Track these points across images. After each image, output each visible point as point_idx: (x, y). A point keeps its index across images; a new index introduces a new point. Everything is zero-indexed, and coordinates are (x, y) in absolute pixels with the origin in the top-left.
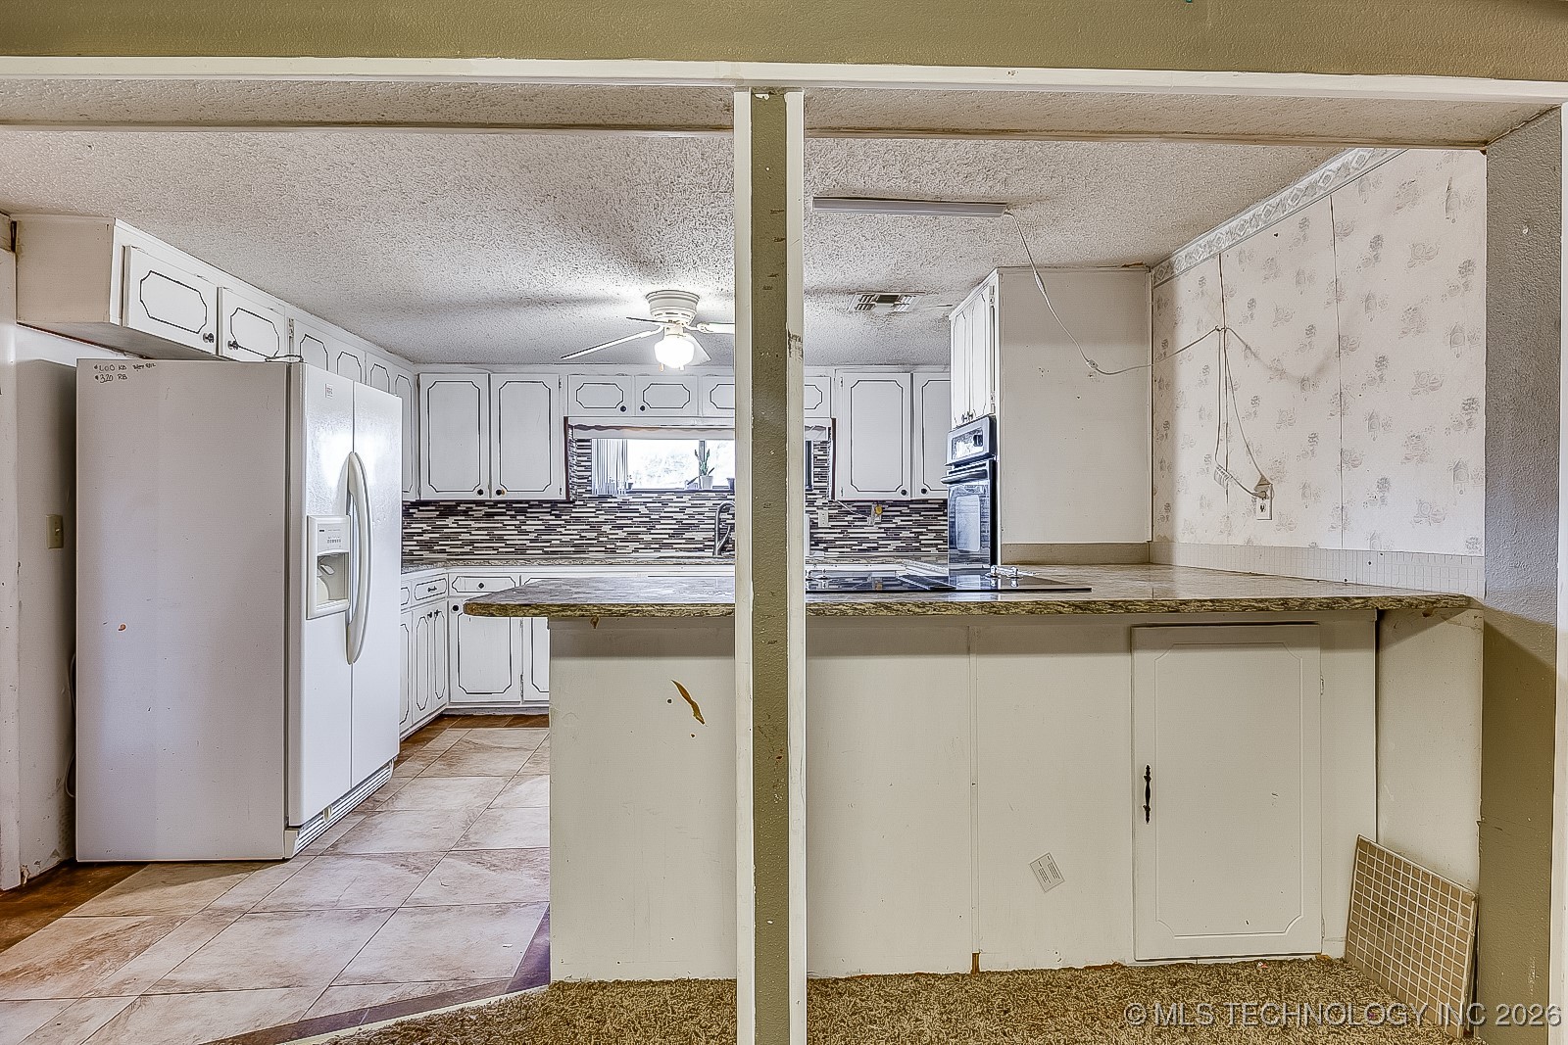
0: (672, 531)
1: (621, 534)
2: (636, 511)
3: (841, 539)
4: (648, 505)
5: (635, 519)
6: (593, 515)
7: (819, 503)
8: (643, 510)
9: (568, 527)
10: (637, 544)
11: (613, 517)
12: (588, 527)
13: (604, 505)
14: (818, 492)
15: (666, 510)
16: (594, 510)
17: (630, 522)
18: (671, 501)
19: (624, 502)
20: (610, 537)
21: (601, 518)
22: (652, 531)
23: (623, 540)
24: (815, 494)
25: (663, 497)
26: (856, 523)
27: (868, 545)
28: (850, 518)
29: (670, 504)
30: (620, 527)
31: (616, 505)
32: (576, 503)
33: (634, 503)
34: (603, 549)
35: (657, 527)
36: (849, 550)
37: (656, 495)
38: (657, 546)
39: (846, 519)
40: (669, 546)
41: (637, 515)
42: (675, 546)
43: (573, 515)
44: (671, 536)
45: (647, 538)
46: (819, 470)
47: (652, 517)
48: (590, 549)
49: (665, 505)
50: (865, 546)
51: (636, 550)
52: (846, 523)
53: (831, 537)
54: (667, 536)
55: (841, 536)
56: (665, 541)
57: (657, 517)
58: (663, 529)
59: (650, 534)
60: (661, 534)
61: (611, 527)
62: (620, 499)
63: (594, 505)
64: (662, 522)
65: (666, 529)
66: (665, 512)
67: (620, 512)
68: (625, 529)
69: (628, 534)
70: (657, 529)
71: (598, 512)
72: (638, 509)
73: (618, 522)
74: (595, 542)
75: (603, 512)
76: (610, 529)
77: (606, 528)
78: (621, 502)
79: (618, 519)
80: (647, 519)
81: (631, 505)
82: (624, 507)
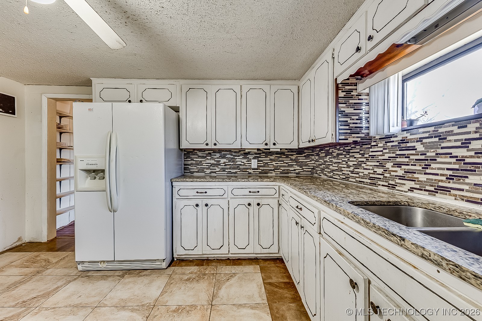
0: (450, 173)
1: (400, 172)
2: (414, 148)
4: (424, 141)
5: (412, 157)
6: (381, 153)
8: (420, 147)
9: (368, 163)
10: (412, 184)
11: (394, 155)
12: (378, 164)
13: (388, 144)
15: (443, 145)
16: (381, 149)
17: (407, 160)
18: (451, 133)
19: (403, 141)
20: (392, 173)
21: (386, 156)
22: (428, 171)
23: (402, 178)
25: (441, 130)
29: (449, 138)
30: (399, 165)
31: (396, 143)
32: (373, 144)
33: (412, 141)
34: (386, 184)
35: (433, 166)
37: (432, 128)
38: (432, 189)
40: (446, 190)
41: (413, 152)
42: (453, 192)
43: (371, 154)
44: (450, 178)
45: (423, 178)
47: (428, 154)
48: (380, 183)
49: (442, 139)
51: (412, 190)
54: (444, 178)
56: (441, 184)
57: (434, 154)
58: (439, 169)
59: (425, 174)
60: (437, 175)
61: (392, 164)
62: (399, 138)
63: (382, 145)
64: (439, 160)
65: (443, 169)
66: (442, 148)
67: (400, 150)
68: (403, 167)
69: (405, 172)
70: (432, 169)
71: (384, 151)
72: (415, 146)
73: (398, 160)
74: (381, 177)
75: (387, 151)
76: (392, 167)
77: (389, 165)
78: (401, 140)
79: (397, 157)
80: (423, 157)
81: (408, 142)
82: (403, 145)
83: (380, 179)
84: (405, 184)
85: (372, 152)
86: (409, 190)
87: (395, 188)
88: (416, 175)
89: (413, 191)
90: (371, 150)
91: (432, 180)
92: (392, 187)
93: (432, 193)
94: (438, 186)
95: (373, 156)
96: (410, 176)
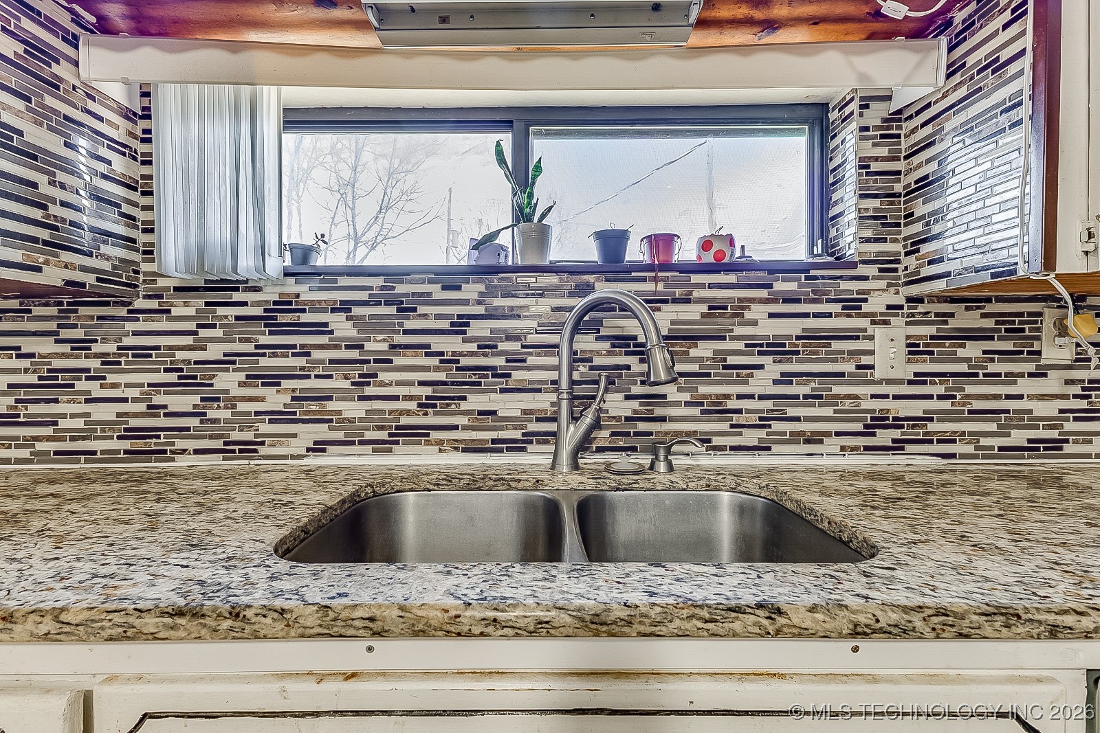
0: (428, 391)
1: (275, 399)
3: (945, 416)
4: (357, 311)
5: (316, 354)
6: (188, 340)
7: (876, 304)
8: (343, 328)
9: (111, 378)
10: (322, 432)
11: (250, 347)
12: (173, 377)
13: (221, 311)
14: (872, 270)
15: (409, 325)
16: (191, 326)
17: (301, 362)
18: (427, 299)
19: (284, 305)
20: (242, 406)
21: (215, 351)
22: (369, 391)
23: (276, 416)
24: (866, 278)
25: (401, 288)
26: (992, 368)
27: (1033, 434)
28: (973, 350)
29: (422, 309)
30: (273, 379)
31: (259, 311)
32: (140, 304)
33: (316, 307)
34: (218, 444)
35: (384, 376)
36: (970, 449)
37: (379, 281)
38: (383, 435)
39: (961, 353)
40: (417, 434)
41: (324, 340)
42: (435, 435)
43: (128, 341)
44: (426, 405)
45: (353, 410)
46: (876, 203)
47: (369, 346)
48: (180, 444)
49: (405, 310)
50: (1019, 437)
51: (319, 447)
52: (964, 368)
53: (915, 408)
54: (412, 406)
55: (946, 404)
56: (405, 421)
57: (384, 347)
58: (399, 383)
59: (363, 398)
60: (395, 398)
61: (242, 377)
62: (270, 295)
63: (191, 311)
64: (398, 361)
65: (410, 383)
66: (406, 332)
67: (271, 333)
68: (286, 384)
69: (293, 399)
70: (383, 384)
71: (203, 333)
72: (326, 325)
73: (265, 362)
74: (194, 422)
75: (218, 333)
76: (241, 384)
77: (227, 381)
78: (275, 303)
79: (264, 355)
80: (354, 354)
81: (304, 311)
82: (282, 318)
83: (188, 429)
84: (294, 436)
85: (135, 333)
86: (308, 450)
87: (255, 451)
88: (332, 406)
89: (324, 450)
90: (130, 327)
91: (382, 412)
92: (241, 451)
93: (381, 446)
94: (397, 428)
95: (142, 353)
96: (314, 408)
